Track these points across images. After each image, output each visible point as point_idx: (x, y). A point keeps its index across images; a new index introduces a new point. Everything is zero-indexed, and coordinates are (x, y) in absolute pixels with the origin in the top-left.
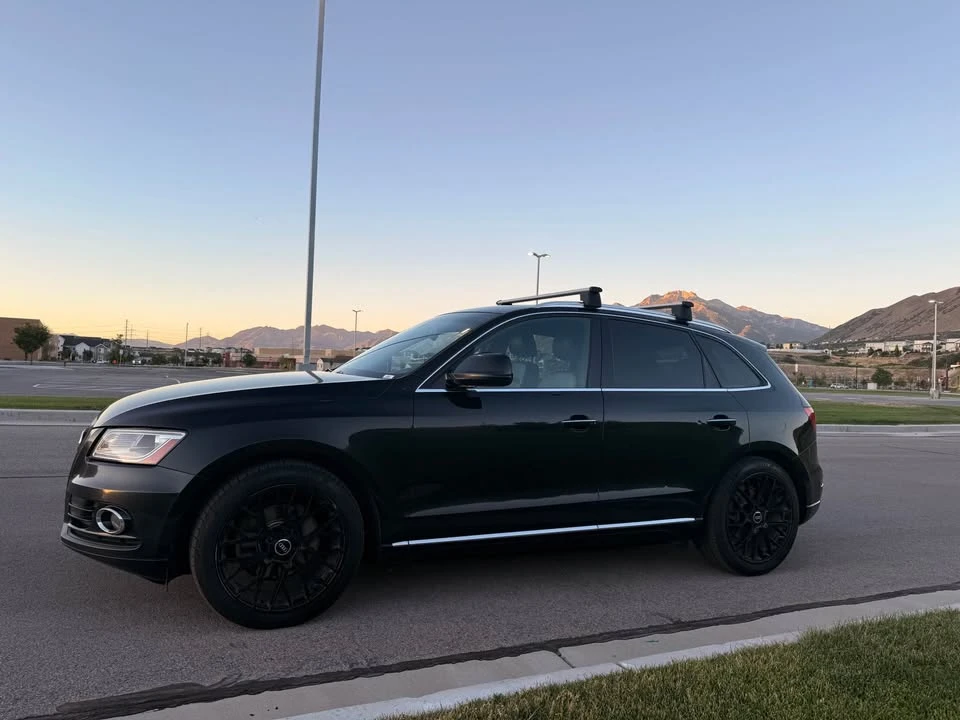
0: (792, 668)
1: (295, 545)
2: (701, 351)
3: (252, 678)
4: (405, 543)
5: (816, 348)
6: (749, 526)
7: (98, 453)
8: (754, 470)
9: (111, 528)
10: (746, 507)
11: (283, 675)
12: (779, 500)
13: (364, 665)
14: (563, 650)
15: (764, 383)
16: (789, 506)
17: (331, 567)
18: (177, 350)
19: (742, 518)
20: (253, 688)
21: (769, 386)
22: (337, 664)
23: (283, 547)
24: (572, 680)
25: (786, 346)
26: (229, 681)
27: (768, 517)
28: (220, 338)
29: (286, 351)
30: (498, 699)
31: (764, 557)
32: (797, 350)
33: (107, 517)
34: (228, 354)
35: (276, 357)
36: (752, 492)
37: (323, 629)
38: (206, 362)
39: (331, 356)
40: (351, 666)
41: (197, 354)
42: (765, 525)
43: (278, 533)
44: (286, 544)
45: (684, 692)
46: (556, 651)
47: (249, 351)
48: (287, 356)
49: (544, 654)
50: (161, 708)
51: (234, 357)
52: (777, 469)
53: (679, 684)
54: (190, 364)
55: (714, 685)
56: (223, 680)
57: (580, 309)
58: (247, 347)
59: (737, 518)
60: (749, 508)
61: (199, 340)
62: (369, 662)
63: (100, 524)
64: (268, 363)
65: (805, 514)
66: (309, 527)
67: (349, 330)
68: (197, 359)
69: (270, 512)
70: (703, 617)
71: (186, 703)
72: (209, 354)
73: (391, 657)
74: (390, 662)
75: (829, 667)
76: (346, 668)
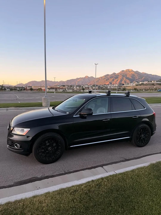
0: (146, 173)
1: (52, 148)
2: (132, 102)
3: (47, 175)
4: (73, 146)
5: (160, 82)
6: (141, 138)
7: (13, 132)
8: (143, 126)
9: (17, 147)
10: (140, 134)
11: (52, 174)
12: (147, 132)
13: (67, 172)
14: (104, 167)
15: (144, 108)
16: (149, 133)
17: (59, 152)
18: (15, 87)
19: (139, 136)
20: (47, 177)
21: (146, 108)
22: (62, 172)
23: (50, 149)
24: (106, 176)
25: (153, 81)
26: (43, 176)
27: (144, 136)
28: (24, 84)
29: (39, 87)
30: (93, 181)
31: (144, 143)
32: (155, 82)
33: (16, 145)
34: (26, 88)
35: (37, 88)
36: (141, 130)
37: (58, 163)
38: (22, 90)
39: (50, 88)
40: (65, 172)
41: (19, 88)
42: (144, 137)
43: (49, 146)
44: (50, 148)
45: (126, 180)
46: (102, 167)
47: (31, 87)
48: (40, 88)
49: (100, 168)
50: (32, 182)
51: (28, 88)
52: (147, 126)
53: (125, 177)
54: (18, 90)
55: (132, 177)
56: (42, 176)
57: (106, 96)
58: (30, 86)
59: (138, 136)
60: (141, 134)
61: (20, 84)
62: (68, 171)
63: (15, 146)
64: (36, 89)
65: (152, 134)
66: (54, 145)
67: (53, 81)
68: (20, 89)
69: (47, 142)
70: (131, 158)
71: (36, 181)
72: (22, 88)
73: (72, 170)
74: (72, 171)
75: (154, 172)
76: (64, 172)
